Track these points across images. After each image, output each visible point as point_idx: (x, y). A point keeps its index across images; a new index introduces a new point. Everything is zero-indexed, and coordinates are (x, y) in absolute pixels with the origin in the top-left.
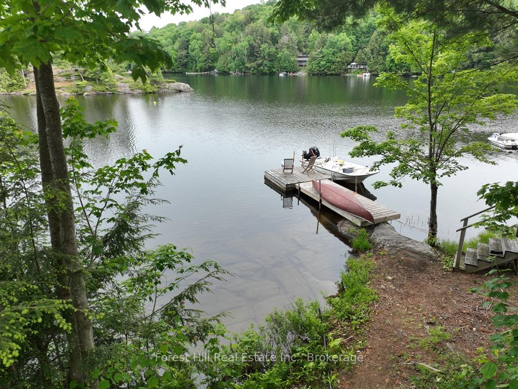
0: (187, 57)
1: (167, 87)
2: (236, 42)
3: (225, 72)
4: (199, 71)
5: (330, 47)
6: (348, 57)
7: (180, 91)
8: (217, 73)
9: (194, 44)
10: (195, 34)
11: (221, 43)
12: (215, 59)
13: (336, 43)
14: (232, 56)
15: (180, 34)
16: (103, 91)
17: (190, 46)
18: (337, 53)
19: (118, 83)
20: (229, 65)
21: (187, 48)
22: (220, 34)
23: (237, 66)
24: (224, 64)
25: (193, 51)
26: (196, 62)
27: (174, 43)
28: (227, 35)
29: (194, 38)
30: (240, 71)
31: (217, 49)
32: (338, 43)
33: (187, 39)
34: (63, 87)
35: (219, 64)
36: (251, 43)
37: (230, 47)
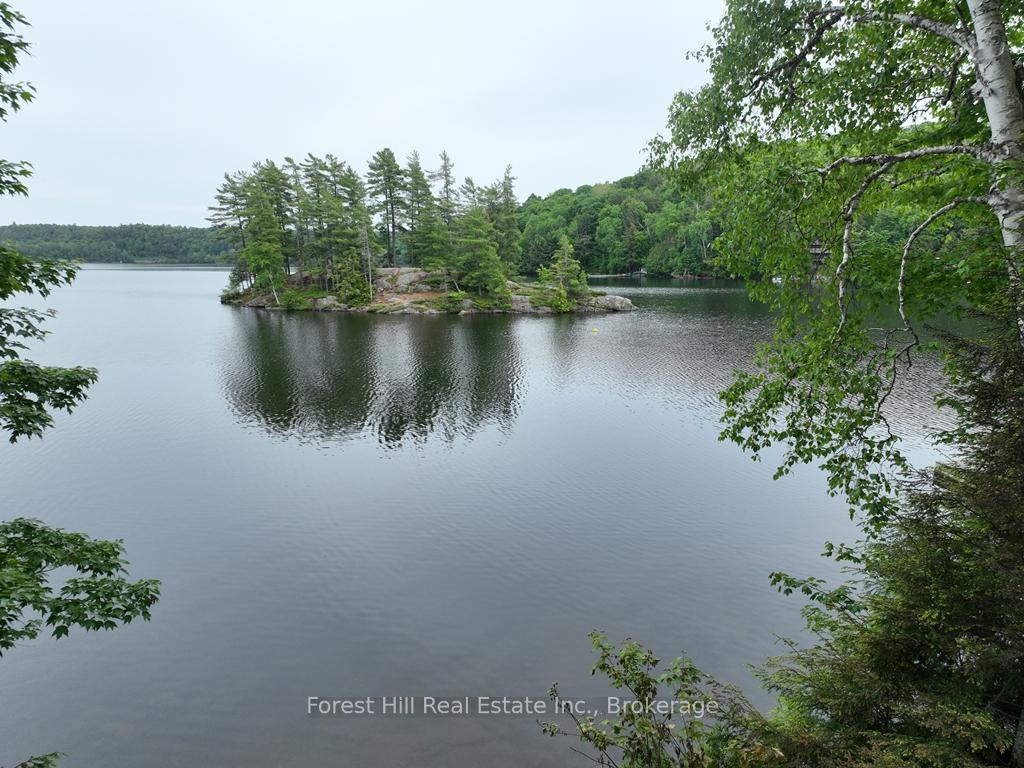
0: (590, 246)
1: (593, 302)
2: (686, 219)
3: (661, 274)
4: (611, 271)
5: (882, 227)
6: (923, 246)
7: (615, 311)
8: (645, 276)
9: (608, 226)
10: (608, 206)
11: (657, 222)
12: (643, 250)
13: (896, 219)
14: (678, 246)
15: (580, 206)
16: (489, 309)
17: (598, 228)
18: (898, 239)
19: (513, 296)
20: (671, 261)
21: (592, 231)
22: (654, 207)
23: (687, 263)
24: (661, 259)
25: (603, 236)
26: (607, 255)
27: (568, 222)
28: (669, 208)
29: (606, 214)
30: (693, 271)
31: (648, 232)
32: (902, 219)
33: (593, 216)
34: (427, 301)
35: (651, 260)
36: (715, 221)
37: (675, 229)
